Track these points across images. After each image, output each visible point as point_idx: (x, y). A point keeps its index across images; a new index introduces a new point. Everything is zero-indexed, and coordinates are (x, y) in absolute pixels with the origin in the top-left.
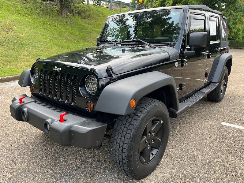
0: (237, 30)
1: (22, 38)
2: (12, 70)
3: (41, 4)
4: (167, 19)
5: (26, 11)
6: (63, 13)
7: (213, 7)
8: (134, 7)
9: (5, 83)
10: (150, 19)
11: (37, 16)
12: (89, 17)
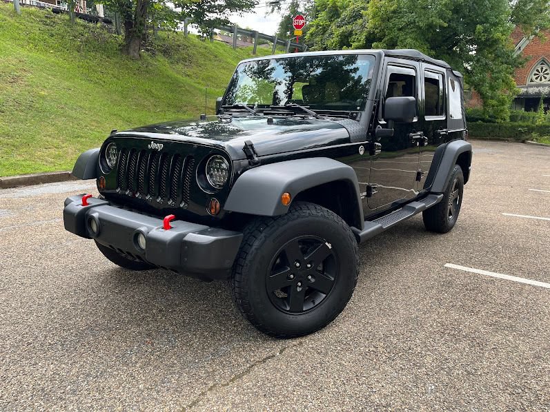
0: (499, 101)
1: (43, 98)
2: (23, 163)
3: (82, 28)
4: (351, 70)
5: (51, 41)
6: (131, 51)
7: (449, 52)
8: (285, 45)
9: (9, 190)
10: (319, 71)
11: (75, 54)
12: (187, 60)
